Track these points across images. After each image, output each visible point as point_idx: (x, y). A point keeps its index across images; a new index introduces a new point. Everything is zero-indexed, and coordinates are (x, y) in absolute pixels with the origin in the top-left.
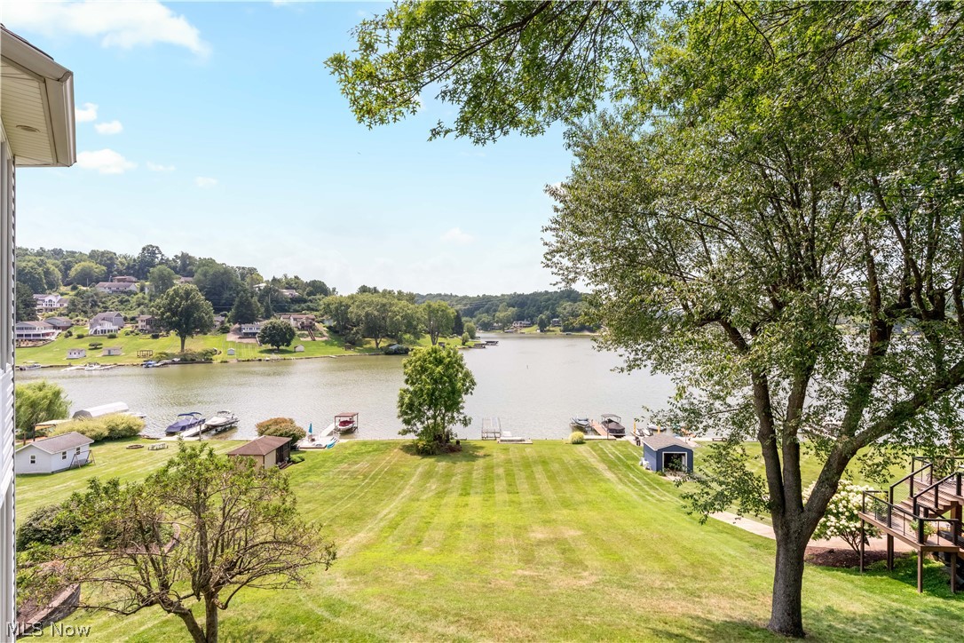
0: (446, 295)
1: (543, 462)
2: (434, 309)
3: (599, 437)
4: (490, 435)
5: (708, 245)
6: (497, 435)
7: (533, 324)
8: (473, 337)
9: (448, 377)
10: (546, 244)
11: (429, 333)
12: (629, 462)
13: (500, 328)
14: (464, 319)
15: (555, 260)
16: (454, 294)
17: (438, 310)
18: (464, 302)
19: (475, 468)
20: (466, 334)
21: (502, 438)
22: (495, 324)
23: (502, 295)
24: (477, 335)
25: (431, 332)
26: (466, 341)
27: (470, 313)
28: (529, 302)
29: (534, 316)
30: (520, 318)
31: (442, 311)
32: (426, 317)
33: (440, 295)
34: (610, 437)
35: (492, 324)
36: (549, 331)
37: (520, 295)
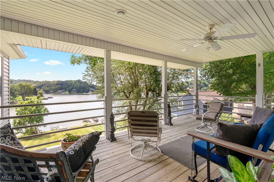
0: (27, 80)
1: (75, 133)
2: (23, 86)
3: (91, 123)
4: (54, 129)
5: (120, 76)
6: (57, 128)
7: (66, 91)
8: (42, 96)
9: (38, 111)
10: (83, 74)
11: (21, 95)
12: (100, 128)
13: (53, 92)
14: (37, 89)
15: (86, 78)
16: (31, 80)
17: (25, 86)
18: (37, 83)
19: (51, 140)
20: (39, 95)
21: (59, 129)
22: (51, 91)
23: (54, 81)
24: (44, 95)
25: (22, 95)
26: (39, 97)
27: (40, 87)
28: (64, 83)
29: (66, 88)
30: (61, 89)
31: (27, 86)
32: (19, 89)
33: (25, 80)
34: (95, 123)
35: (50, 91)
36: (72, 93)
37: (61, 81)
